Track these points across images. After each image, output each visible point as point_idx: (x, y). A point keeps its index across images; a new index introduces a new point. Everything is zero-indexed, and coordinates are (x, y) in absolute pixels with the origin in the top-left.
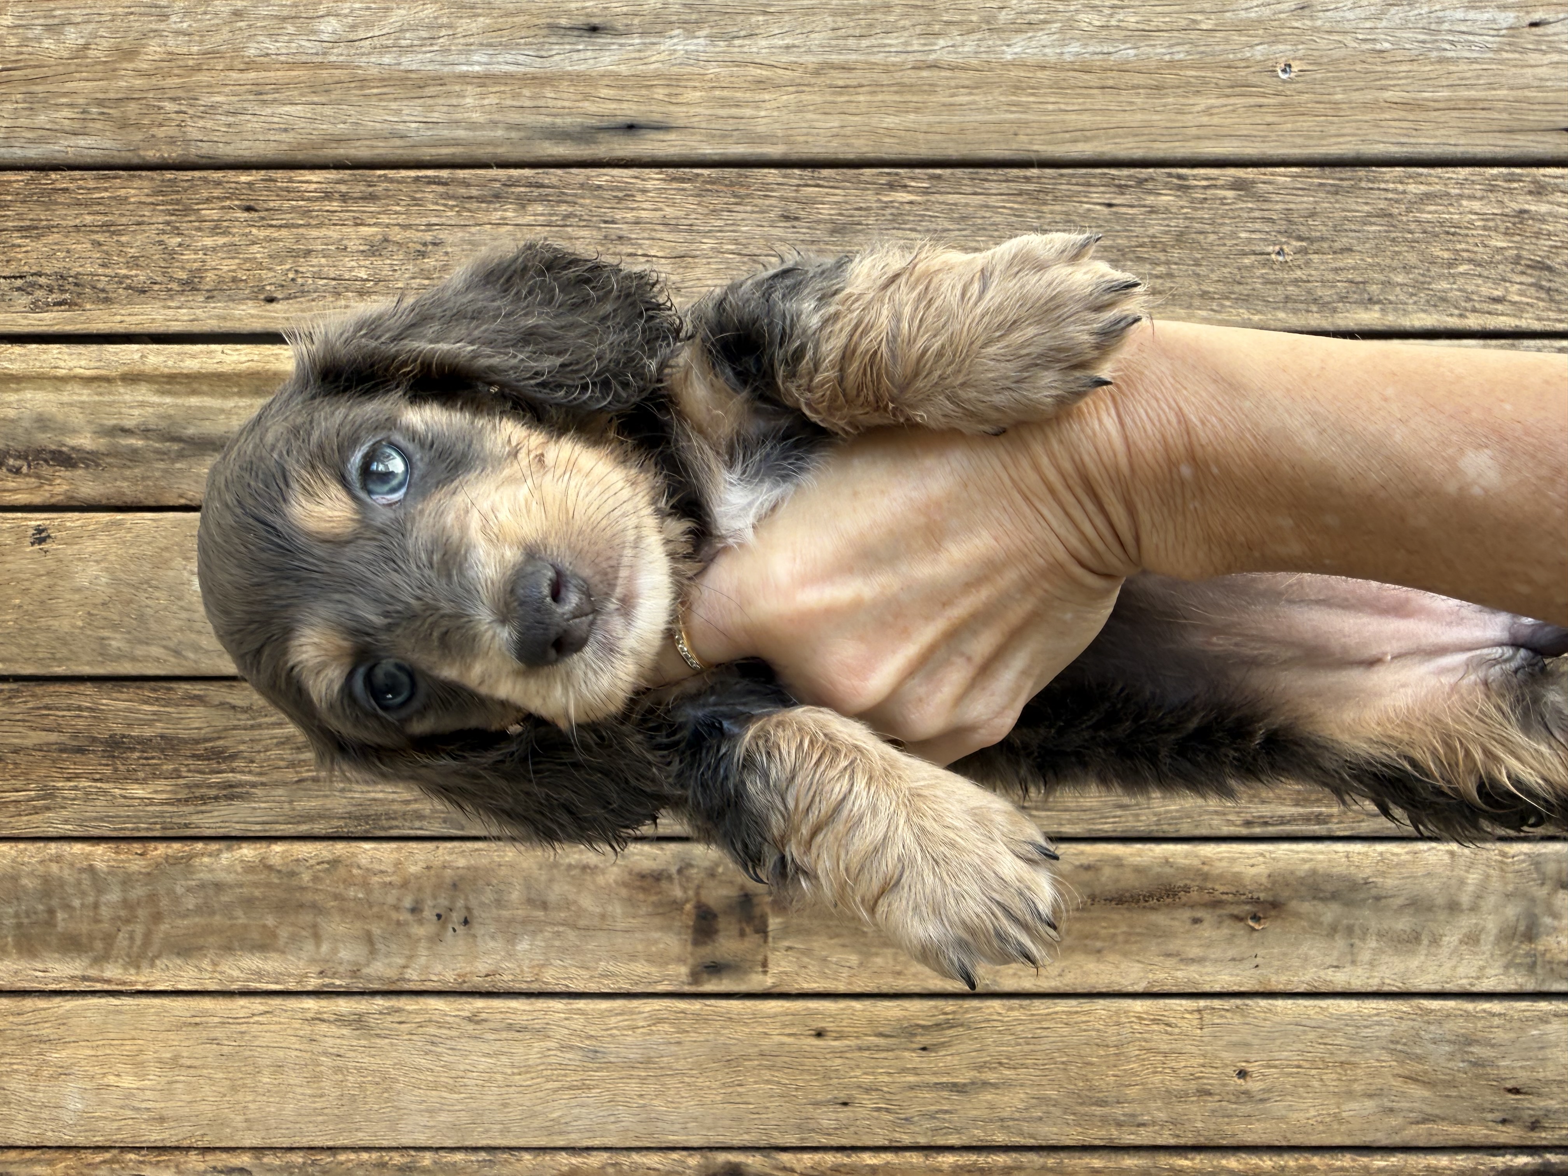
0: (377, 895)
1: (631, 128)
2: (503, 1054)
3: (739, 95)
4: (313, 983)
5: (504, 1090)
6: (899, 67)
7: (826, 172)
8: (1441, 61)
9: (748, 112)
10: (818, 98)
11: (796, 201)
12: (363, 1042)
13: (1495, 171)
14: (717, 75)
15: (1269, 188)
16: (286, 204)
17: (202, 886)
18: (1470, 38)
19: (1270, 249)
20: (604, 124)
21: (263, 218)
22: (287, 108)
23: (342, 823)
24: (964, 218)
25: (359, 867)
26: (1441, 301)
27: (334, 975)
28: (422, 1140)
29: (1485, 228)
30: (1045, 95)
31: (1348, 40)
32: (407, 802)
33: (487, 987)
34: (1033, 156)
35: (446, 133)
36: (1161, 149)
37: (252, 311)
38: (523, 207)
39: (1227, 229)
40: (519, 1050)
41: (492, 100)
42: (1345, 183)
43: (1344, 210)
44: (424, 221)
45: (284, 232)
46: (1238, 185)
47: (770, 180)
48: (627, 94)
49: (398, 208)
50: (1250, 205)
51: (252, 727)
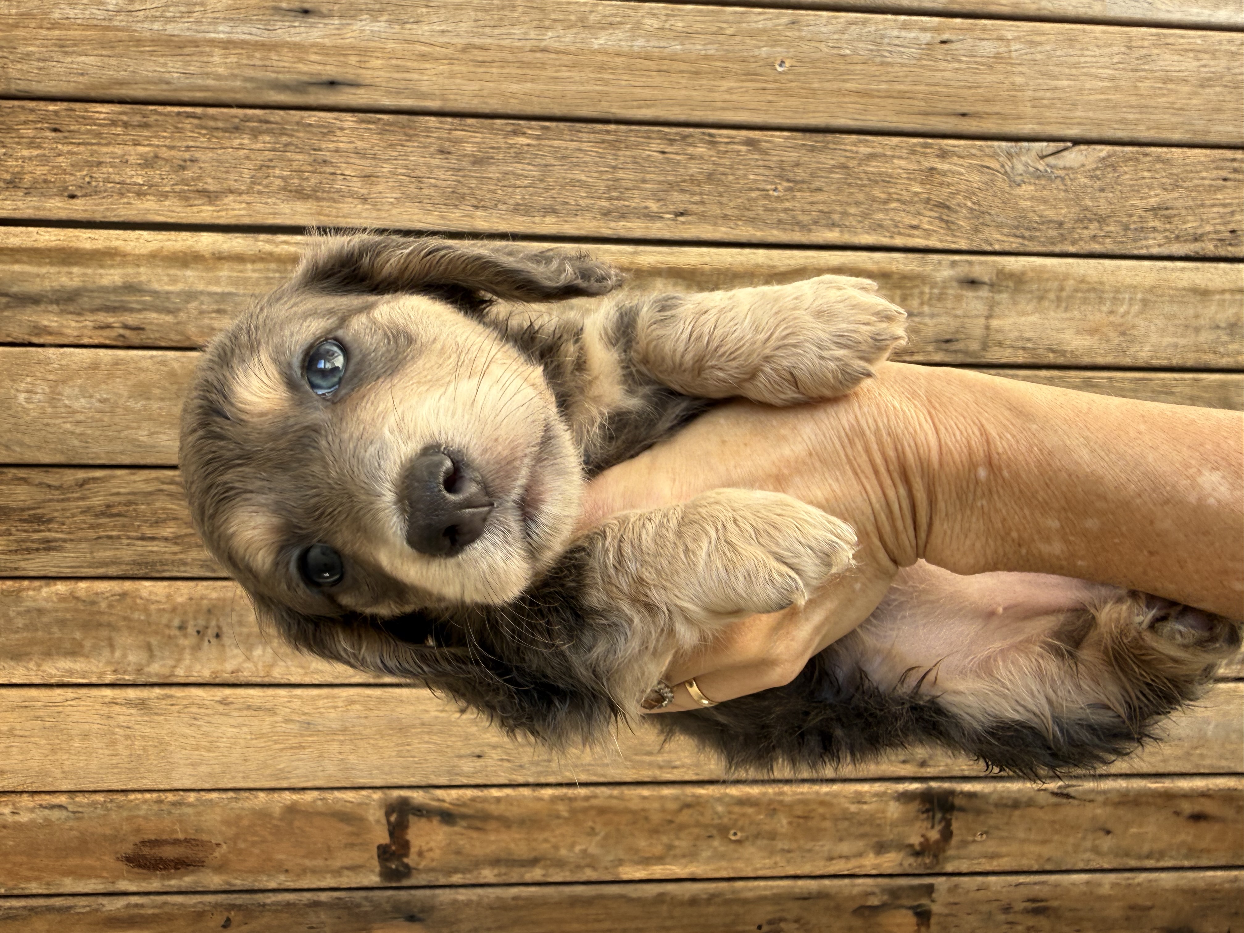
0: (154, 618)
1: (332, 84)
2: (245, 725)
3: (409, 64)
4: (109, 678)
5: (245, 750)
6: (521, 50)
7: (470, 121)
8: (882, 64)
9: (415, 76)
10: (464, 69)
11: (449, 140)
12: (146, 718)
13: (915, 140)
14: (393, 49)
15: (768, 145)
16: (83, 128)
17: (28, 611)
18: (902, 49)
19: (769, 187)
20: (313, 80)
21: (66, 138)
22: (83, 58)
23: (128, 567)
24: (564, 157)
25: (141, 598)
26: (879, 227)
27: (125, 672)
28: (188, 784)
29: (909, 179)
30: (620, 74)
31: (822, 46)
32: (175, 553)
33: (233, 680)
34: (611, 116)
35: (200, 82)
36: (697, 116)
37: (59, 205)
38: (255, 137)
39: (741, 173)
40: (256, 722)
41: (233, 59)
42: (819, 145)
43: (819, 163)
44: (185, 144)
45: (82, 148)
46: (750, 142)
47: (431, 124)
48: (330, 60)
49: (165, 134)
50: (756, 157)
51: (63, 500)
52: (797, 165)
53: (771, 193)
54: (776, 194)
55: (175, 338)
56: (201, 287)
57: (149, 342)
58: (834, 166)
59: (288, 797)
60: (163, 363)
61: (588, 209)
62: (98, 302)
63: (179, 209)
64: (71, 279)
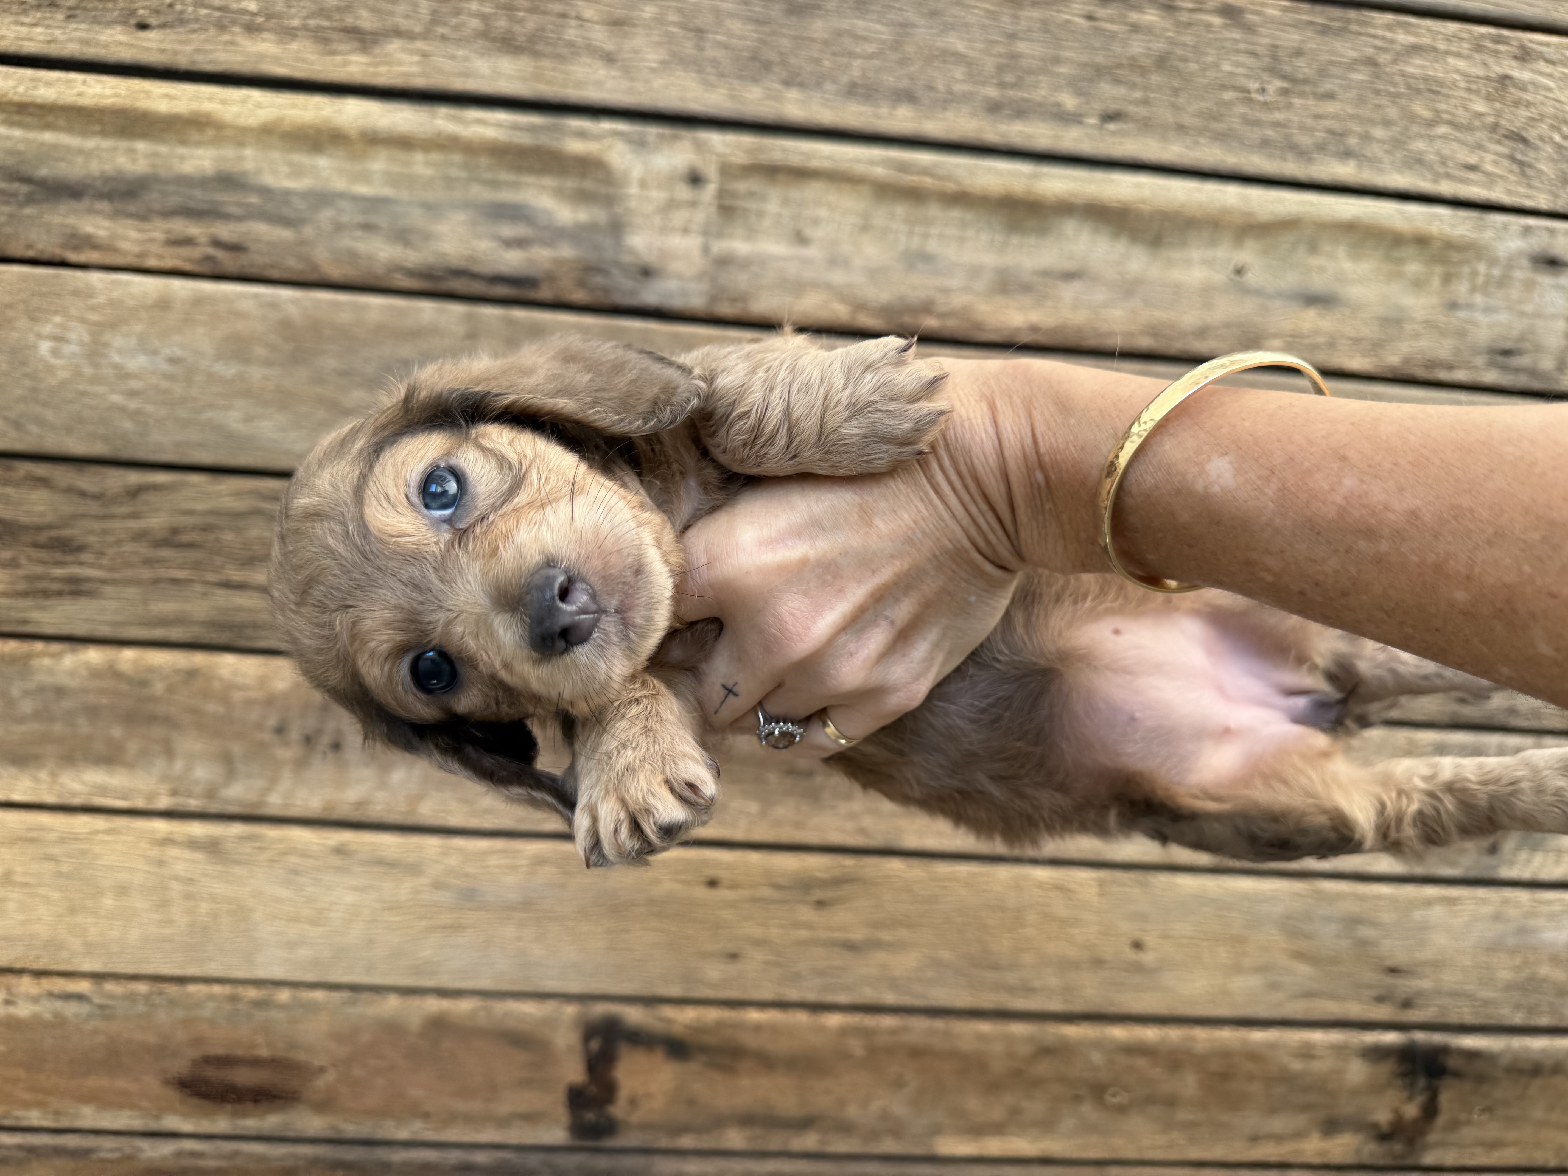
52: (1299, 53)
53: (1254, 96)
54: (1260, 98)
55: (293, 265)
56: (339, 184)
57: (254, 271)
58: (1355, 61)
59: (433, 1005)
60: (273, 305)
61: (966, 98)
62: (174, 201)
63: (313, 57)
64: (134, 161)
